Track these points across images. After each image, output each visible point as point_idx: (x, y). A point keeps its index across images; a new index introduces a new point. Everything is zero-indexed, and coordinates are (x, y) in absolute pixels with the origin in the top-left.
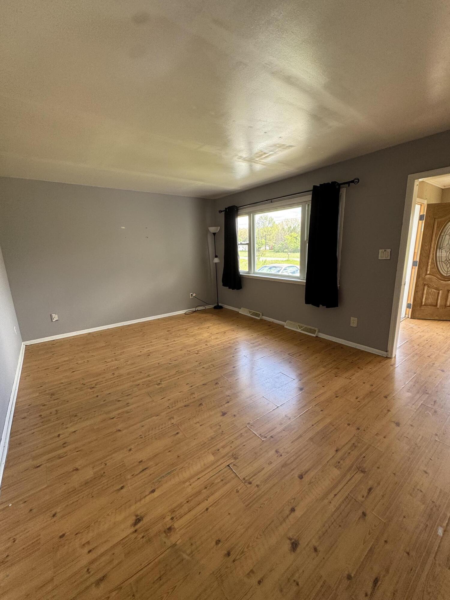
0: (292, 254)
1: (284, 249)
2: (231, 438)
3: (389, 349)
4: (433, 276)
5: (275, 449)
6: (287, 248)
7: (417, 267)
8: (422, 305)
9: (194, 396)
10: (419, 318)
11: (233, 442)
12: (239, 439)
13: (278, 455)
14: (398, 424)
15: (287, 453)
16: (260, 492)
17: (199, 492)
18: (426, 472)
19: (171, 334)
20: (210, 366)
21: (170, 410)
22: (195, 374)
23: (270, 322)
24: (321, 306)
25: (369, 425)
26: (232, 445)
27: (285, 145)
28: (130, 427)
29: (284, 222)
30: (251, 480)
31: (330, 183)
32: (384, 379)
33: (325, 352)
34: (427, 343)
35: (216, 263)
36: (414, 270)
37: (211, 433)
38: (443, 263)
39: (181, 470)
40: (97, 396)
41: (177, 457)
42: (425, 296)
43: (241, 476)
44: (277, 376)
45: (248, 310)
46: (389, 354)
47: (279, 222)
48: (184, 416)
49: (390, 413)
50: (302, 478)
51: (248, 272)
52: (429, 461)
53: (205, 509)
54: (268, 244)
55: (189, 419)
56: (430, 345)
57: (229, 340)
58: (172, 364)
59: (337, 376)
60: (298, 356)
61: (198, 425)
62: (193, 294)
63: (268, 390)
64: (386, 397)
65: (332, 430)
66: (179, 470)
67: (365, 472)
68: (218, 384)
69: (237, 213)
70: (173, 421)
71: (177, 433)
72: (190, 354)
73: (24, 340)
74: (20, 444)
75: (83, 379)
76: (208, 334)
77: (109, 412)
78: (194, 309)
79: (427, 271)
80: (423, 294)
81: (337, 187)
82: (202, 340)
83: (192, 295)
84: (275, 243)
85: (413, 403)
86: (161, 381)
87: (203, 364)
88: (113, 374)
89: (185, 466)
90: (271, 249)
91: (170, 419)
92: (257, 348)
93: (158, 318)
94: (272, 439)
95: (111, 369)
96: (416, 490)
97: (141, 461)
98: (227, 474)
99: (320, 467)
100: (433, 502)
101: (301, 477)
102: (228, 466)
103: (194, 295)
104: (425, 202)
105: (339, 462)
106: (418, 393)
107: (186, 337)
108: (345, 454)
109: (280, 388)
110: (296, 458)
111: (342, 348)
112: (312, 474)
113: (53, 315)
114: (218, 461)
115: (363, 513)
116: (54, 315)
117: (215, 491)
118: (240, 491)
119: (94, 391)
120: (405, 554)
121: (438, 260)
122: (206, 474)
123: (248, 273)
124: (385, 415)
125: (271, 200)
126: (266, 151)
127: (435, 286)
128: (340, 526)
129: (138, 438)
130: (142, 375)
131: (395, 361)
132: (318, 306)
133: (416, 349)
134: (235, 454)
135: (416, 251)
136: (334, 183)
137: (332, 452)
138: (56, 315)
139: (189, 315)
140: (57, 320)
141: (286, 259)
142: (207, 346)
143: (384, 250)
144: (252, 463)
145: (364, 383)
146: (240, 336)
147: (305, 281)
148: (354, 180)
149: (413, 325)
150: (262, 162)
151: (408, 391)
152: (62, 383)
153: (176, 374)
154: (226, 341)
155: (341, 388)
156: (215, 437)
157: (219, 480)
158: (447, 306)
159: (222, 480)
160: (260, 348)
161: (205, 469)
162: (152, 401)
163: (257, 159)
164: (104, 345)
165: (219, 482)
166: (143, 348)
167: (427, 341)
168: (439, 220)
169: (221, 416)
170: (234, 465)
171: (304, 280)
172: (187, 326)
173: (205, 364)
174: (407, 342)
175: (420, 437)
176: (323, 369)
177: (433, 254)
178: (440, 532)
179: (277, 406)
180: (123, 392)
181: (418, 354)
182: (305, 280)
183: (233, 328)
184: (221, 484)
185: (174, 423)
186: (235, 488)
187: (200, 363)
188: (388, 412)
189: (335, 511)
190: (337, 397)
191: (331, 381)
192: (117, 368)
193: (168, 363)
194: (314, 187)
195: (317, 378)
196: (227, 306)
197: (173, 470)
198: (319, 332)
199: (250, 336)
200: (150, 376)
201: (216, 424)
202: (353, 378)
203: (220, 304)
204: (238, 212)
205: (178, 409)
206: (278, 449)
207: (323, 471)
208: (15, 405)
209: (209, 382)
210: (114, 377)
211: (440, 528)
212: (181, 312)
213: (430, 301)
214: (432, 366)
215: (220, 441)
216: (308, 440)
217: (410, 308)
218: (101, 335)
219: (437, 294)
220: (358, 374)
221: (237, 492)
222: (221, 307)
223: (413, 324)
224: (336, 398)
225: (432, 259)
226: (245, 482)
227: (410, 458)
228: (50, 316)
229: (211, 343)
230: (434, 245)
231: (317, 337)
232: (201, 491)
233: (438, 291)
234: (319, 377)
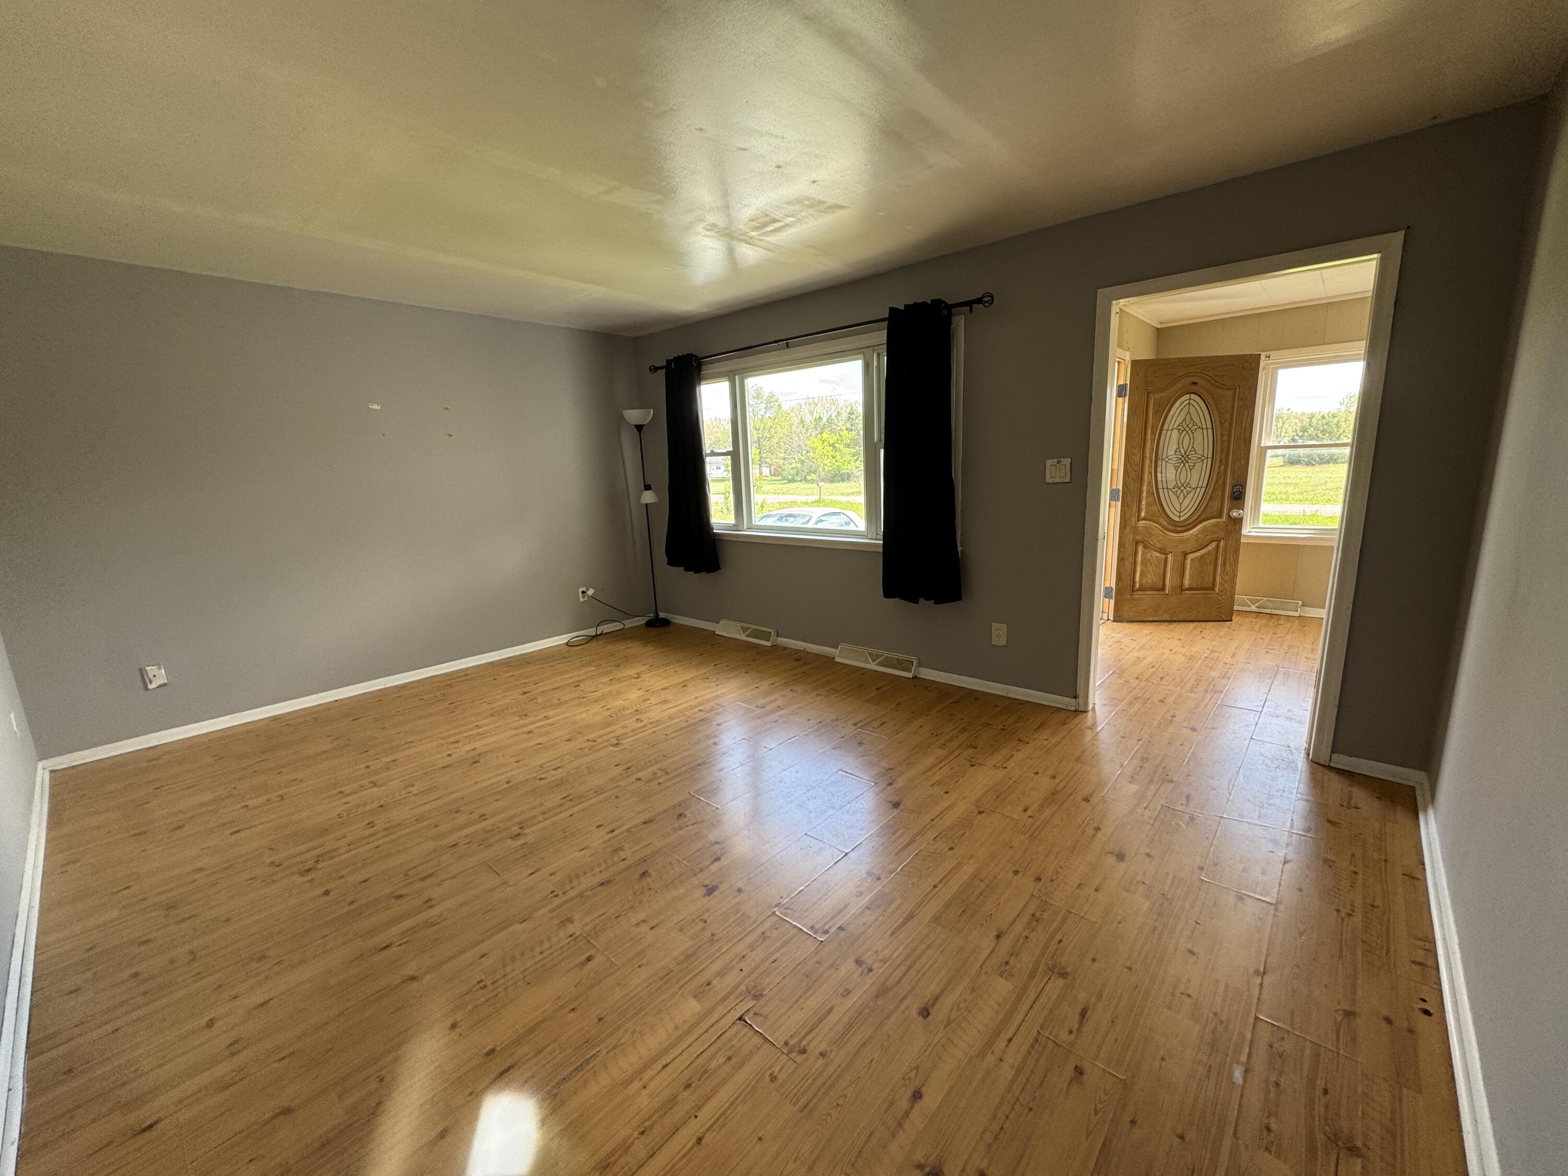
0: (828, 485)
1: (809, 473)
2: (740, 948)
3: (1080, 691)
4: (1152, 523)
5: (853, 959)
6: (815, 472)
7: (1120, 502)
8: (1135, 589)
9: (622, 854)
10: (1130, 619)
11: (743, 957)
12: (758, 946)
13: (863, 971)
14: (1121, 857)
15: (884, 961)
16: (830, 1069)
17: (672, 1102)
18: (1191, 953)
19: (535, 701)
20: (655, 774)
21: (557, 901)
22: (617, 797)
23: (798, 651)
24: (921, 600)
25: (1061, 867)
26: (741, 966)
27: (824, 203)
28: (442, 963)
29: (803, 406)
30: (804, 1043)
31: (929, 302)
32: (1077, 759)
33: (939, 712)
34: (1154, 673)
35: (646, 504)
36: (1113, 509)
37: (682, 943)
38: (1170, 492)
39: (611, 1054)
40: (327, 893)
41: (596, 1020)
42: (1139, 568)
43: (777, 1038)
44: (832, 779)
45: (739, 624)
46: (1081, 703)
47: (793, 404)
48: (602, 912)
49: (1100, 834)
50: (928, 1014)
51: (734, 525)
52: (1195, 928)
53: (695, 1138)
54: (766, 462)
55: (617, 917)
56: (1161, 676)
57: (701, 704)
58: (550, 780)
59: (974, 765)
60: (878, 727)
61: (644, 928)
62: (588, 589)
63: (816, 818)
64: (1086, 800)
65: (980, 890)
66: (608, 1053)
67: (1067, 974)
68: (685, 816)
69: (700, 374)
70: (571, 929)
71: (589, 959)
72: (597, 748)
73: (44, 755)
74: (70, 1071)
75: (270, 849)
76: (641, 693)
77: (372, 932)
78: (591, 632)
79: (1139, 511)
80: (1135, 563)
81: (945, 312)
82: (624, 710)
83: (583, 592)
84: (785, 459)
85: (1145, 805)
86: (521, 828)
87: (635, 771)
88: (371, 825)
89: (621, 1042)
90: (775, 475)
91: (563, 924)
92: (772, 717)
93: (490, 661)
94: (842, 934)
95: (361, 810)
96: (1178, 995)
97: (492, 1051)
98: (739, 1040)
99: (965, 982)
100: (1216, 1014)
101: (925, 1012)
102: (740, 1019)
103: (591, 592)
104: (1128, 357)
105: (1007, 963)
106: (1151, 782)
107: (580, 704)
108: (1018, 941)
109: (847, 808)
110: (908, 971)
111: (976, 699)
112: (950, 1000)
113: (147, 668)
114: (709, 1013)
115: (1076, 1068)
116: (151, 670)
117: (715, 1090)
118: (782, 1076)
119: (312, 880)
120: (1177, 1140)
121: (1160, 486)
122: (683, 1051)
123: (736, 527)
124: (1092, 838)
125: (786, 342)
126: (777, 215)
127: (1159, 545)
128: (1031, 1109)
129: (474, 989)
130: (462, 818)
131: (1094, 718)
132: (917, 602)
133: (1134, 688)
134: (755, 987)
135: (1116, 467)
136: (937, 303)
137: (988, 942)
138: (160, 669)
139: (581, 647)
140: (165, 685)
141: (817, 497)
142: (642, 724)
143: (1056, 461)
144: (801, 1001)
145: (1036, 773)
146: (725, 690)
147: (882, 542)
148: (982, 298)
149: (1120, 635)
150: (769, 242)
151: (1132, 780)
152: (202, 869)
153: (562, 805)
154: (692, 707)
155: (988, 791)
156: (695, 953)
157: (721, 1060)
158: (1184, 588)
159: (729, 1059)
160: (781, 716)
161: (679, 1039)
162: (503, 884)
163: (754, 234)
164: (329, 747)
165: (719, 1067)
166: (456, 745)
167: (1154, 669)
168: (1158, 396)
169: (705, 895)
170: (755, 1014)
171: (876, 539)
172: (578, 675)
173: (643, 769)
174: (1114, 673)
175: (1171, 876)
176: (942, 752)
177: (1150, 473)
178: (1238, 1075)
179: (843, 852)
180: (410, 870)
181: (1139, 698)
182: (880, 540)
183: (703, 671)
184: (728, 1067)
185: (575, 934)
186: (766, 1070)
187: (629, 768)
188: (1096, 832)
189: (1015, 1077)
190: (981, 813)
191: (963, 777)
192: (381, 806)
193: (536, 777)
194: (892, 310)
195: (929, 773)
196: (679, 617)
197: (591, 1057)
198: (920, 665)
199: (753, 689)
200: (486, 817)
201: (694, 917)
202: (1011, 765)
203: (662, 615)
204: (700, 371)
205: (580, 895)
206: (860, 957)
207: (973, 990)
208: (35, 956)
209: (659, 814)
210: (373, 834)
211: (1235, 1066)
212: (556, 641)
213: (1150, 579)
214: (1171, 721)
215: (709, 962)
216: (929, 922)
217: (1111, 598)
218: (315, 719)
219: (1163, 562)
220: (1019, 756)
221: (773, 1078)
222: (666, 623)
223: (1118, 633)
224: (979, 816)
225: (1150, 483)
226: (790, 1052)
227: (1156, 927)
228: (138, 673)
229: (651, 714)
230: (1151, 454)
231: (915, 677)
232: (676, 1097)
233: (1164, 556)
234: (934, 770)
